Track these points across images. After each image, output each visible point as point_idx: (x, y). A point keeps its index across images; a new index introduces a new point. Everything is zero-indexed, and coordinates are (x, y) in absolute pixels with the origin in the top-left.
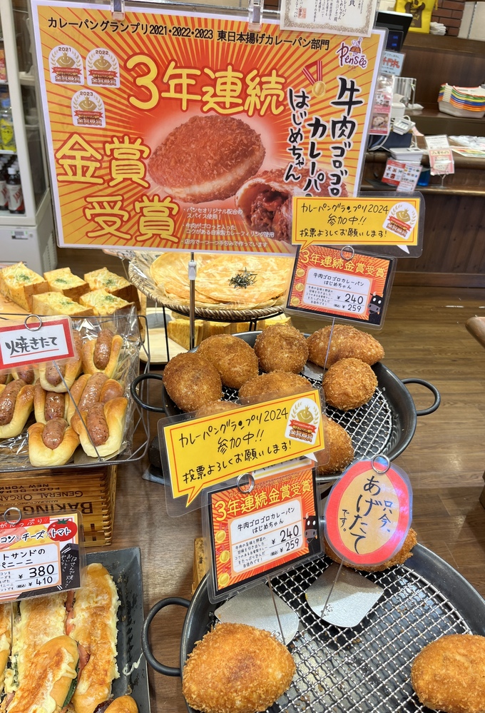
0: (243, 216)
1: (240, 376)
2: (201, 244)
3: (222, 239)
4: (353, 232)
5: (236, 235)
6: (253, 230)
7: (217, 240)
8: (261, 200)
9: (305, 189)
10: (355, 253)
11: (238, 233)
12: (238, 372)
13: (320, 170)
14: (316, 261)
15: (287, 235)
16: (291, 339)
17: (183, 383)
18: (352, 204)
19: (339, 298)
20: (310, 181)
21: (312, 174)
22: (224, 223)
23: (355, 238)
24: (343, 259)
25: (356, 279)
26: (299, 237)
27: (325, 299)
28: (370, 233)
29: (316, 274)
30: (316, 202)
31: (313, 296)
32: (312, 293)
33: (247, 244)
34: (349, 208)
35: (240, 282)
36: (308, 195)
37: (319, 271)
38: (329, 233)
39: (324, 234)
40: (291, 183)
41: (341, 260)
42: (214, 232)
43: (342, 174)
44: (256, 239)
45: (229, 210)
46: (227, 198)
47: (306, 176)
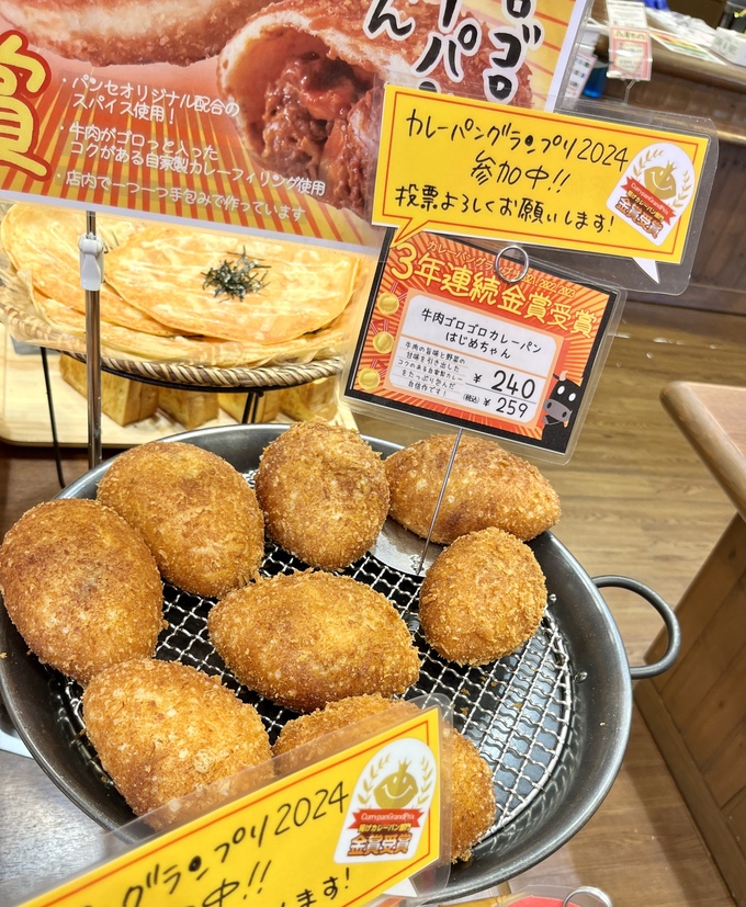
0: (241, 123)
1: (214, 569)
2: (115, 192)
3: (176, 183)
4: (532, 209)
5: (217, 177)
6: (266, 167)
7: (162, 183)
8: (295, 81)
9: (422, 68)
10: (531, 266)
11: (223, 172)
12: (208, 558)
13: (469, 15)
14: (430, 277)
15: (360, 195)
16: (351, 474)
17: (48, 600)
18: (541, 131)
19: (477, 378)
20: (437, 43)
21: (447, 21)
22: (184, 136)
23: (536, 227)
24: (499, 278)
25: (523, 333)
26: (393, 206)
27: (443, 379)
28: (574, 218)
29: (426, 313)
30: (446, 111)
31: (414, 369)
32: (412, 360)
33: (247, 208)
34: (529, 140)
35: (230, 282)
36: (427, 86)
37: (437, 305)
38: (470, 204)
39: (458, 205)
40: (384, 41)
41: (493, 280)
42: (153, 160)
43: (527, 37)
44: (275, 196)
45: (198, 98)
46: (194, 59)
47: (428, 27)
